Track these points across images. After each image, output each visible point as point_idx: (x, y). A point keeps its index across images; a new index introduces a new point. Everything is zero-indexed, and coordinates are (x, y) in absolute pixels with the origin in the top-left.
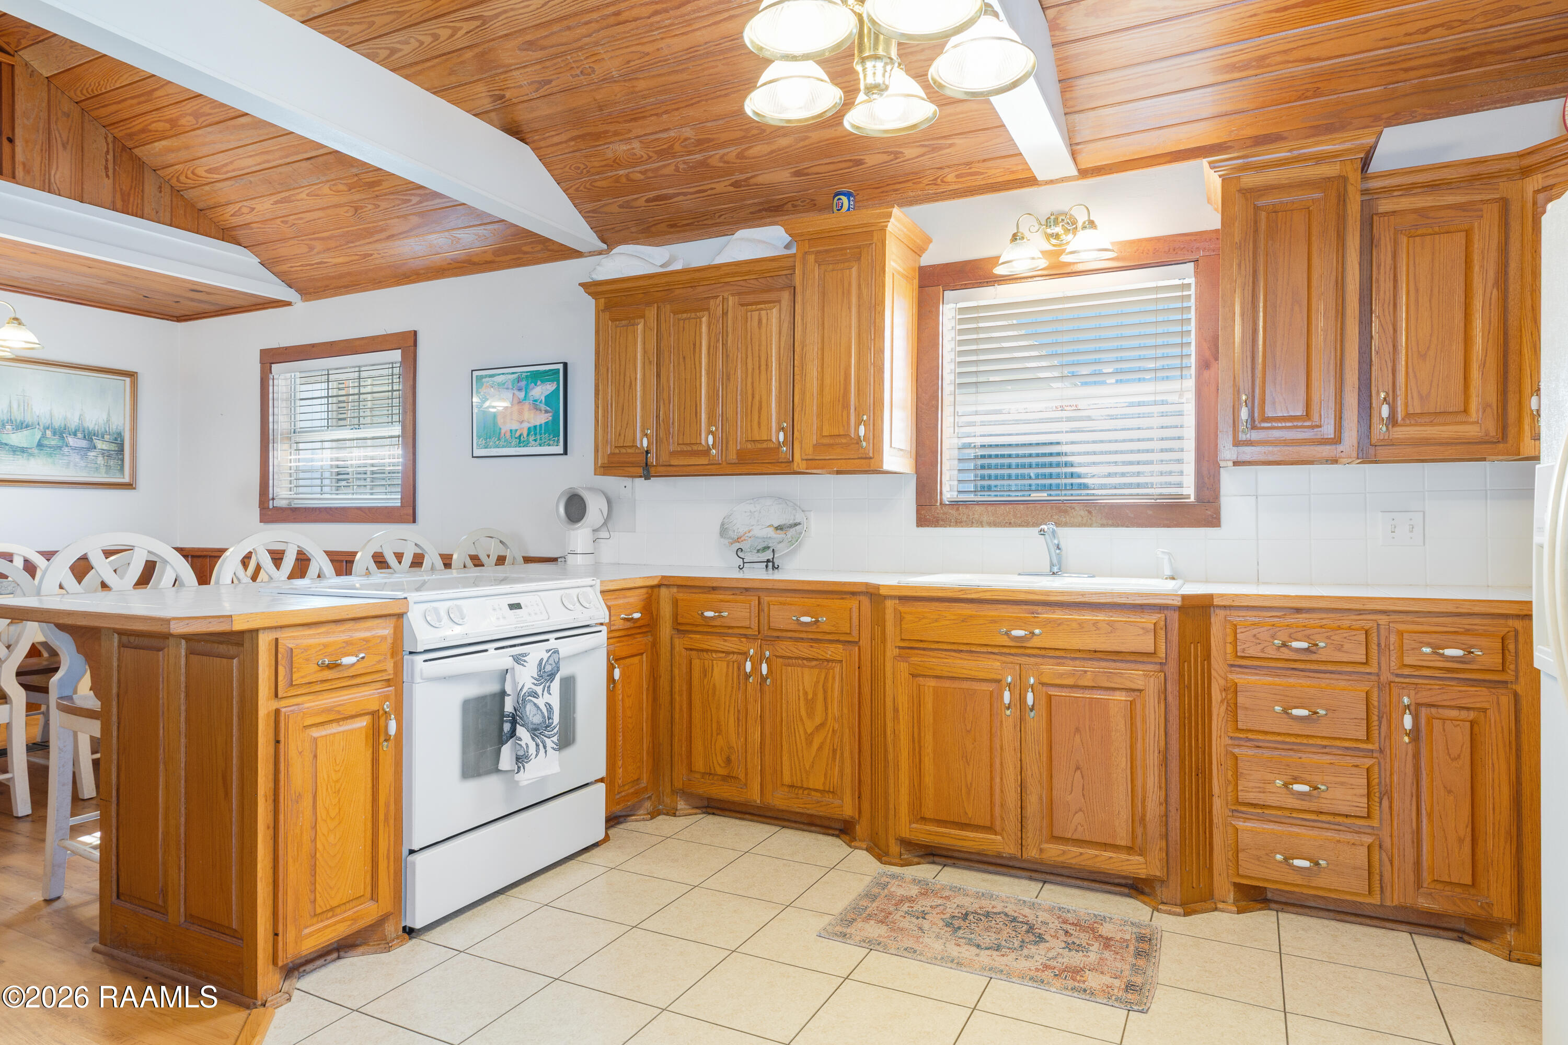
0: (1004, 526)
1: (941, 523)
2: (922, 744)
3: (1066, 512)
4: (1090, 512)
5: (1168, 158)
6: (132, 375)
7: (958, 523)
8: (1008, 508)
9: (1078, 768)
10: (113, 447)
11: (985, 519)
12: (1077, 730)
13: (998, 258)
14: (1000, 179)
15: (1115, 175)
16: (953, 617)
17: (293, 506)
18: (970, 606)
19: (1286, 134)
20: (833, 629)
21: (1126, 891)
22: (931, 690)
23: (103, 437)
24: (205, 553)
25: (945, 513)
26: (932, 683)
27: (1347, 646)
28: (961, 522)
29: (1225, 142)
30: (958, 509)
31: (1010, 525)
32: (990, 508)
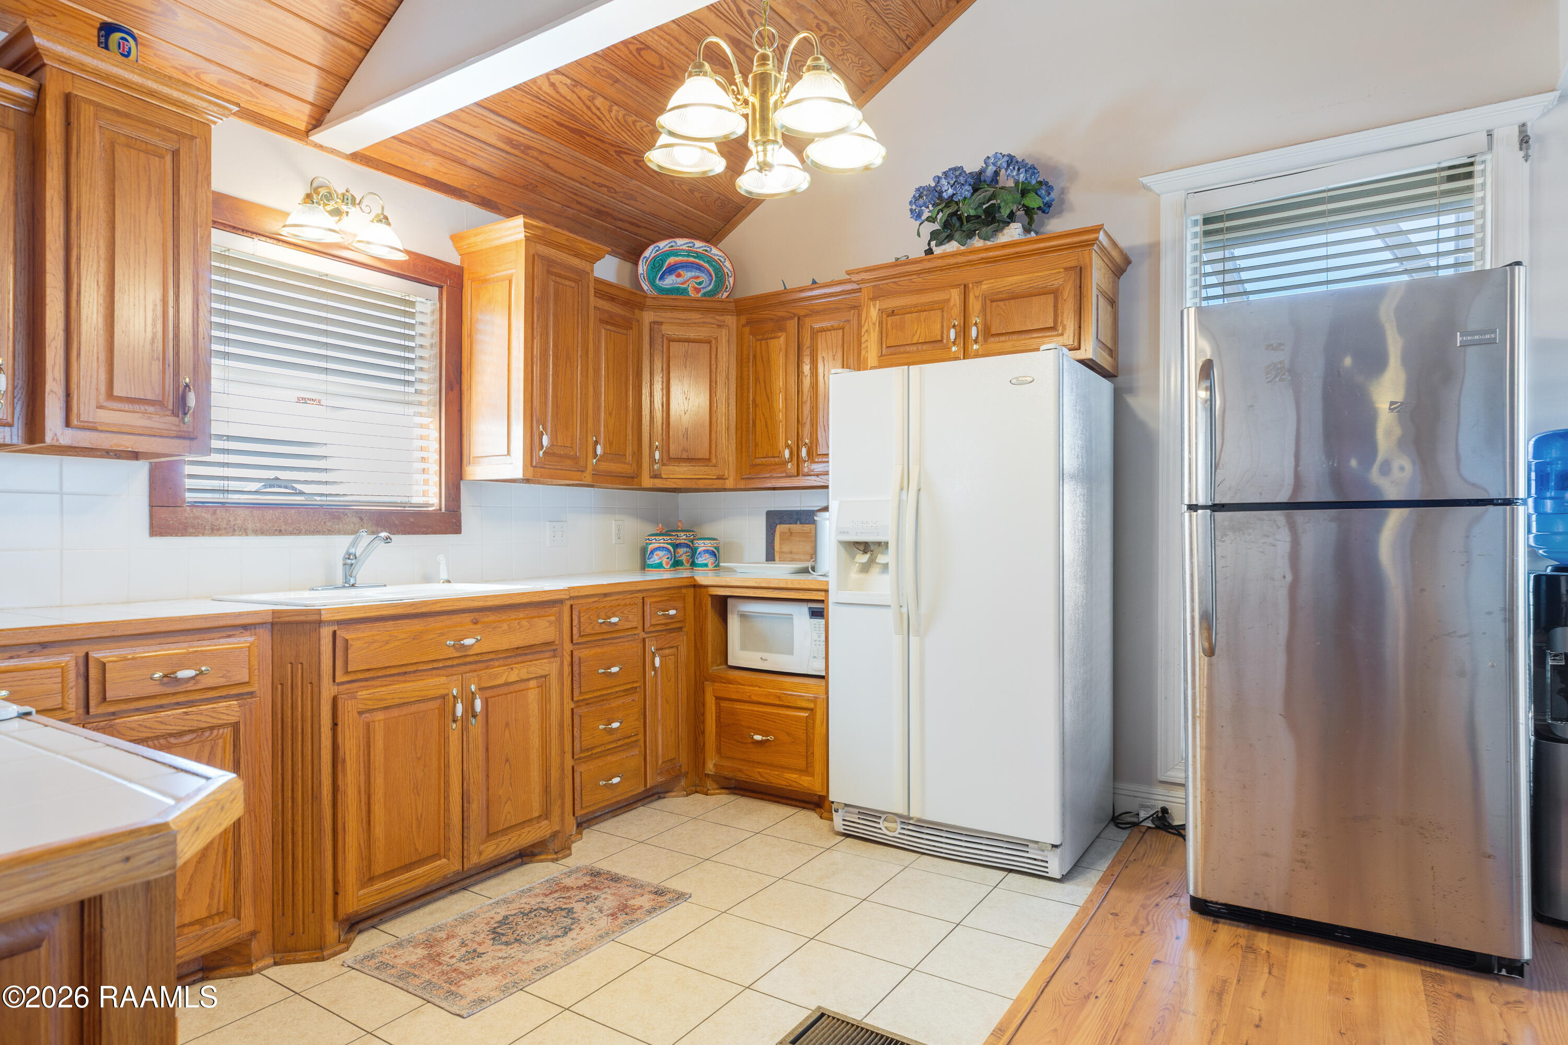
0: (274, 534)
1: (192, 530)
2: (372, 791)
3: (339, 518)
4: (361, 519)
5: (424, 181)
7: (215, 530)
8: (277, 513)
9: (507, 760)
11: (250, 525)
12: (507, 725)
13: (286, 214)
14: (265, 113)
15: (380, 173)
16: (404, 636)
18: (415, 621)
19: (500, 206)
20: (222, 681)
21: (519, 861)
22: (382, 723)
25: (196, 518)
26: (380, 716)
27: (631, 617)
28: (219, 529)
29: (464, 191)
30: (214, 513)
31: (280, 532)
32: (256, 512)
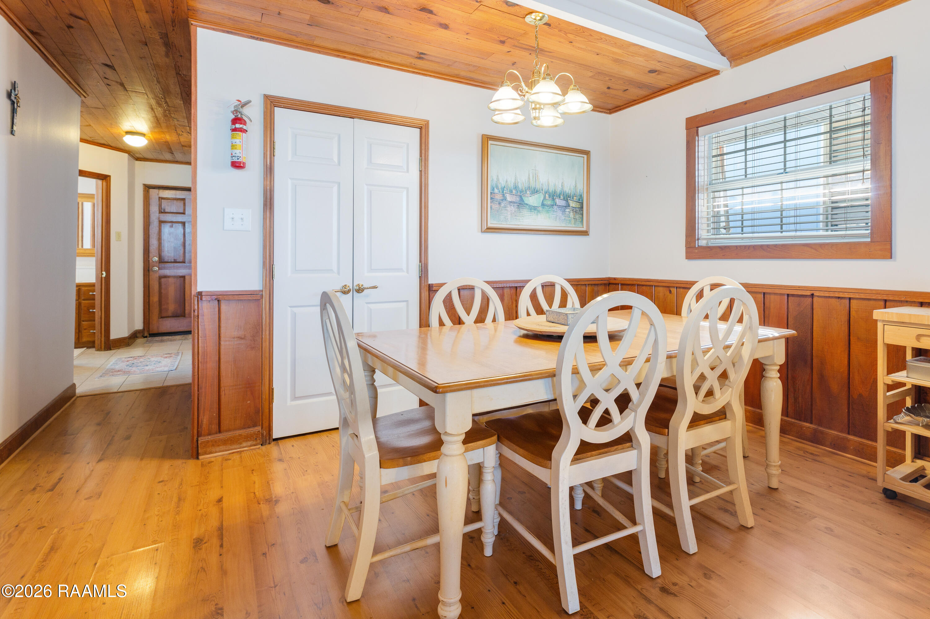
6: (587, 153)
10: (578, 205)
17: (710, 245)
23: (573, 198)
24: (635, 282)
